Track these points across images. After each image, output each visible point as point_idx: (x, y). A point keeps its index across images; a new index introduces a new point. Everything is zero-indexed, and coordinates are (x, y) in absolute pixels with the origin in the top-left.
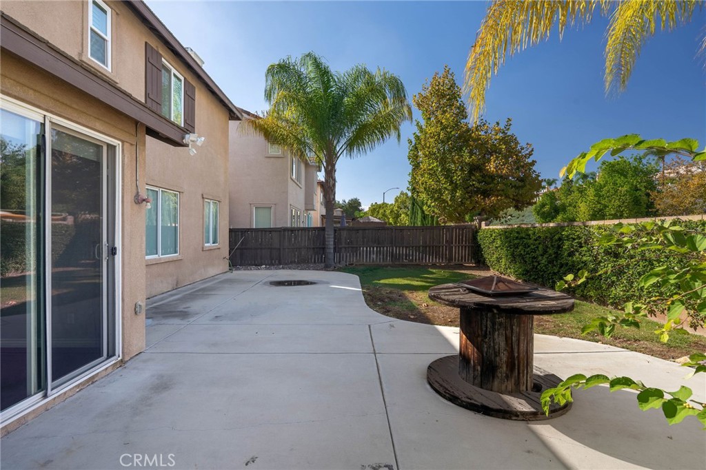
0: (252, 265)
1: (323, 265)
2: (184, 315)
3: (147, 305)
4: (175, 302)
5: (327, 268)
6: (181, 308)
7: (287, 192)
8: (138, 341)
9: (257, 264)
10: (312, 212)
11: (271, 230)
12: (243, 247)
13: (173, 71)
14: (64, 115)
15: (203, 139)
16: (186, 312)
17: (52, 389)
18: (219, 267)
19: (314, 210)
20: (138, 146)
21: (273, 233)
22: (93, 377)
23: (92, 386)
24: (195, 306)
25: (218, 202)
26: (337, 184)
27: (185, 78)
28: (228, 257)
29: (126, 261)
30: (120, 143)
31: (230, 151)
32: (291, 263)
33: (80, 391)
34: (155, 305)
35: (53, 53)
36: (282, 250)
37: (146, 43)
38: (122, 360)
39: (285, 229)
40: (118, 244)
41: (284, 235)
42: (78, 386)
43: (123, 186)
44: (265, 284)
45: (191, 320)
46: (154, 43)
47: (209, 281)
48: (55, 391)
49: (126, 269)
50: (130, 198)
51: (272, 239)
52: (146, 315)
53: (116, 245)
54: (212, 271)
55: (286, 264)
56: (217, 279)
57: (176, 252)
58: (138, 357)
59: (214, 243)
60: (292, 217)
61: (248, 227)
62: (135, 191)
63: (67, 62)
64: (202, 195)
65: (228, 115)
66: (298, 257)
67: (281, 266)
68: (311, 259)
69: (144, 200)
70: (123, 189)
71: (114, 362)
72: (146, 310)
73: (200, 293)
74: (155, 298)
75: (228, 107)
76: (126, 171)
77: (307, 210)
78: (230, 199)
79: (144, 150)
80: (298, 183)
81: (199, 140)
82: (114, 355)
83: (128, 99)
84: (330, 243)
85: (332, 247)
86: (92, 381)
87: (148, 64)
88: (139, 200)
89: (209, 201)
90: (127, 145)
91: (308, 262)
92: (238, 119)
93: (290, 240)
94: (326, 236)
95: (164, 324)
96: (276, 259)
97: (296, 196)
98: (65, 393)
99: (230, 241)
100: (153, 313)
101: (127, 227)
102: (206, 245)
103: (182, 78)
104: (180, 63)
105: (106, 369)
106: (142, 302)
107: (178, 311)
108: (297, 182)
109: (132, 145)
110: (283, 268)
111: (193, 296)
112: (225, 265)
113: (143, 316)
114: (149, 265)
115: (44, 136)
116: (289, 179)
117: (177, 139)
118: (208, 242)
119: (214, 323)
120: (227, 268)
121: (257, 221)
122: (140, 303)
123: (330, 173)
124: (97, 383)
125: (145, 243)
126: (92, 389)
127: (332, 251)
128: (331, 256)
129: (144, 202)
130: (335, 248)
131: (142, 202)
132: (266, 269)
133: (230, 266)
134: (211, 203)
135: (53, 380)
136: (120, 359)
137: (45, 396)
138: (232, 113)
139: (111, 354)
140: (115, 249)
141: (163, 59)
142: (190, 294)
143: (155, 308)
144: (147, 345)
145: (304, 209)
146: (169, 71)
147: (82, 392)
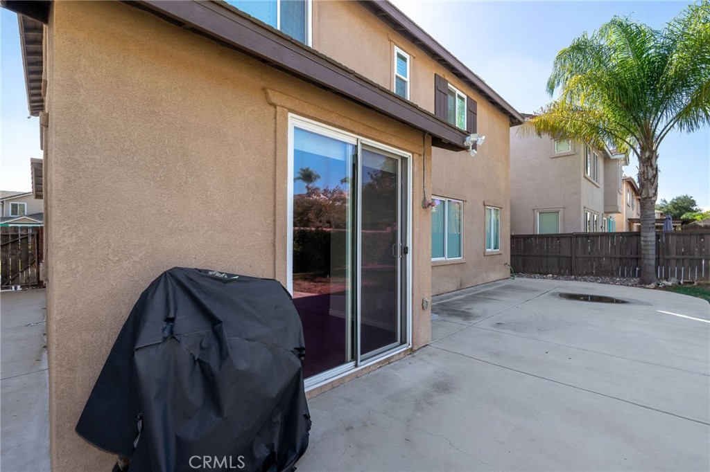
0: (537, 273)
1: (636, 280)
2: (466, 316)
3: (433, 301)
4: (458, 302)
5: (643, 283)
6: (464, 308)
7: (580, 193)
8: (425, 335)
9: (543, 273)
10: (615, 216)
11: (559, 237)
12: (526, 254)
13: (458, 92)
14: (370, 136)
15: (484, 138)
16: (467, 313)
17: (361, 361)
18: (500, 273)
19: (618, 212)
20: (425, 155)
21: (562, 240)
22: (389, 358)
23: (388, 366)
24: (477, 308)
25: (498, 209)
26: (659, 173)
27: (468, 96)
28: (509, 263)
29: (416, 260)
30: (411, 154)
31: (511, 158)
32: (587, 274)
33: (380, 367)
34: (442, 302)
35: (359, 81)
36: (573, 259)
37: (435, 74)
38: (411, 349)
39: (578, 236)
40: (409, 244)
41: (577, 242)
42: (378, 363)
43: (413, 192)
44: (554, 295)
45: (473, 322)
46: (443, 73)
47: (490, 286)
48: (363, 363)
49: (415, 267)
50: (418, 203)
51: (560, 246)
52: (432, 310)
53: (408, 245)
54: (494, 276)
55: (580, 275)
56: (498, 284)
57: (460, 256)
58: (424, 348)
59: (495, 249)
60: (587, 223)
61: (532, 233)
62: (422, 197)
63: (369, 86)
64: (484, 203)
65: (509, 122)
66: (597, 268)
67: (573, 277)
68: (618, 270)
69: (430, 204)
70: (413, 195)
71: (405, 349)
72: (432, 306)
73: (482, 296)
74: (443, 295)
75: (510, 113)
76: (415, 179)
77: (607, 213)
78: (511, 205)
79: (430, 159)
80: (595, 182)
81: (480, 139)
82: (406, 343)
83: (415, 110)
84: (650, 253)
85: (653, 257)
86: (388, 361)
87: (437, 92)
88: (426, 205)
89: (490, 208)
90: (416, 155)
91: (612, 275)
92: (520, 123)
93: (585, 248)
94: (642, 243)
95: (448, 321)
96: (567, 268)
97: (593, 198)
98: (370, 367)
99: (511, 248)
100: (440, 309)
101: (416, 229)
102: (488, 250)
103: (465, 97)
104: (463, 83)
105: (400, 353)
106: (428, 299)
107: (462, 311)
108: (593, 181)
109: (420, 155)
110: (575, 279)
111: (476, 298)
112: (506, 271)
113: (429, 311)
114: (435, 266)
115: (357, 155)
116: (583, 178)
117: (458, 142)
118: (490, 248)
119: (494, 329)
120: (509, 274)
121: (540, 227)
122: (426, 299)
123: (648, 160)
124: (392, 364)
125: (431, 245)
126: (387, 369)
127: (653, 263)
128: (652, 270)
129: (430, 206)
130: (658, 260)
131: (428, 206)
132: (553, 278)
133: (511, 272)
134: (493, 211)
135: (361, 354)
136: (410, 347)
137: (356, 366)
138: (513, 119)
139: (403, 342)
140: (407, 248)
141: (449, 85)
142: (473, 296)
143: (442, 304)
144: (433, 339)
145: (602, 211)
146: (453, 94)
147: (382, 368)
